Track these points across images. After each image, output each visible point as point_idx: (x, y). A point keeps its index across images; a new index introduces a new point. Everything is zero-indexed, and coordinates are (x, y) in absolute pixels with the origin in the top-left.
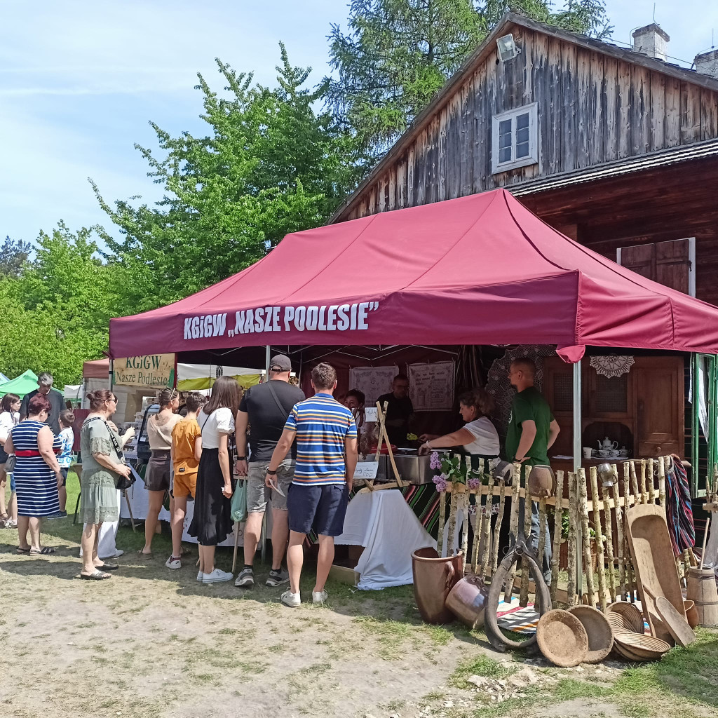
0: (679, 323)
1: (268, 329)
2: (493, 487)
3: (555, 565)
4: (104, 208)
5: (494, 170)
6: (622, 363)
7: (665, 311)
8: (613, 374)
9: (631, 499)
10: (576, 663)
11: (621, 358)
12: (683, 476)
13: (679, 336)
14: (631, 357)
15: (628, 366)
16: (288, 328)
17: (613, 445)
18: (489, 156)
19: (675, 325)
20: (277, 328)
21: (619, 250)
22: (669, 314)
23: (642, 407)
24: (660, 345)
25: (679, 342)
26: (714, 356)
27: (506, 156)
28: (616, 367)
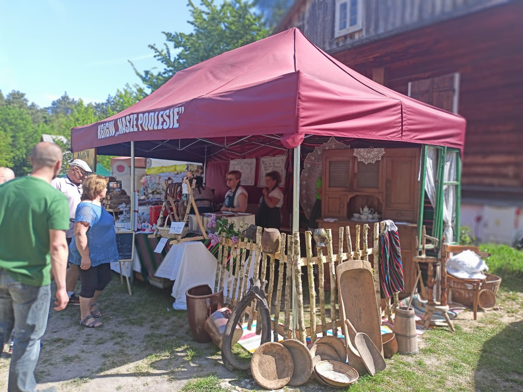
0: (409, 121)
1: (132, 130)
2: (246, 243)
3: (277, 306)
4: (138, 74)
5: (337, 35)
6: (376, 153)
7: (395, 111)
8: (370, 161)
9: (344, 256)
10: (280, 387)
11: (375, 149)
12: (396, 237)
13: (408, 131)
14: (383, 149)
15: (380, 155)
16: (141, 130)
17: (370, 211)
18: (333, 27)
19: (404, 123)
20: (136, 129)
21: (410, 84)
22: (399, 113)
23: (389, 185)
24: (388, 137)
25: (408, 135)
26: (442, 148)
27: (343, 26)
28: (372, 156)
